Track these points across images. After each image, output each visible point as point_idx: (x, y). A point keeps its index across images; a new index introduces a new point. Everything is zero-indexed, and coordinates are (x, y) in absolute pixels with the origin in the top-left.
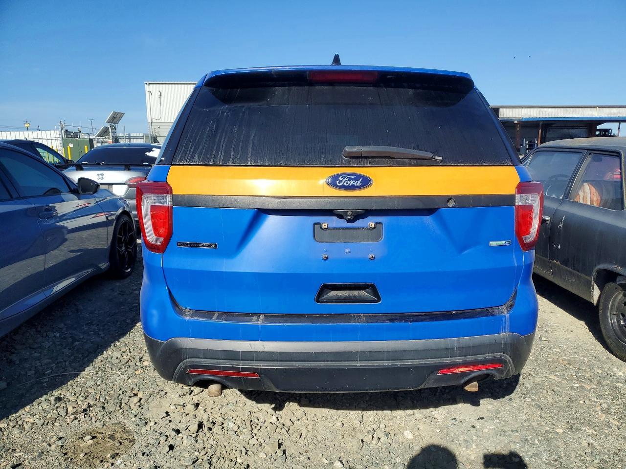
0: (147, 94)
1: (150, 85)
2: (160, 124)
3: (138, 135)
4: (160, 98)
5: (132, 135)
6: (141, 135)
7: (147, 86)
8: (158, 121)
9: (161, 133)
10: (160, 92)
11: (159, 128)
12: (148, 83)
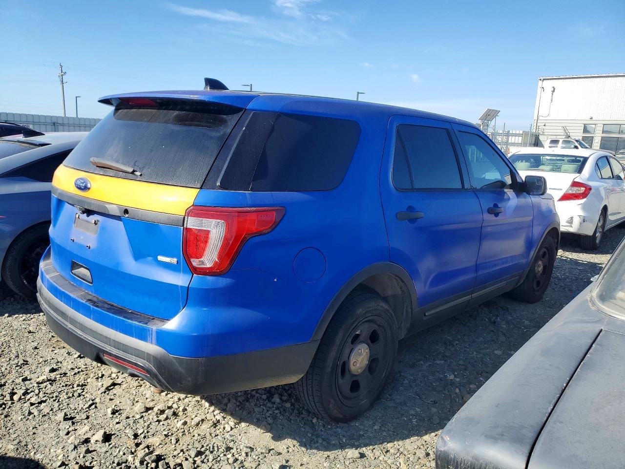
0: (539, 90)
1: (545, 81)
2: (545, 121)
3: (517, 132)
4: (552, 94)
5: (511, 132)
6: (521, 132)
7: (540, 82)
8: (545, 118)
9: (545, 131)
10: (553, 87)
11: (545, 125)
12: (542, 78)
